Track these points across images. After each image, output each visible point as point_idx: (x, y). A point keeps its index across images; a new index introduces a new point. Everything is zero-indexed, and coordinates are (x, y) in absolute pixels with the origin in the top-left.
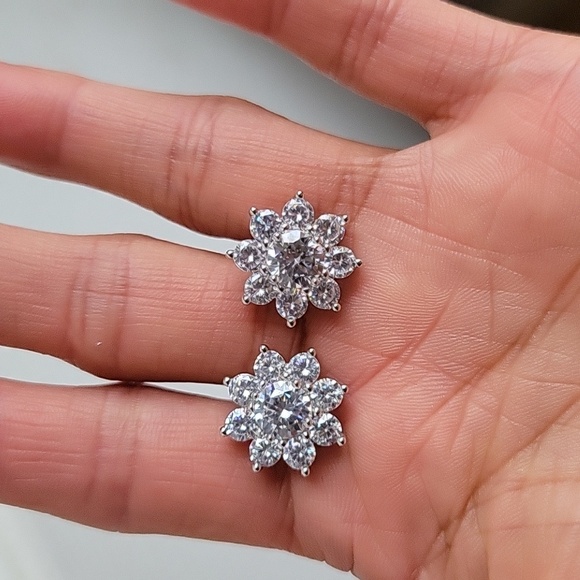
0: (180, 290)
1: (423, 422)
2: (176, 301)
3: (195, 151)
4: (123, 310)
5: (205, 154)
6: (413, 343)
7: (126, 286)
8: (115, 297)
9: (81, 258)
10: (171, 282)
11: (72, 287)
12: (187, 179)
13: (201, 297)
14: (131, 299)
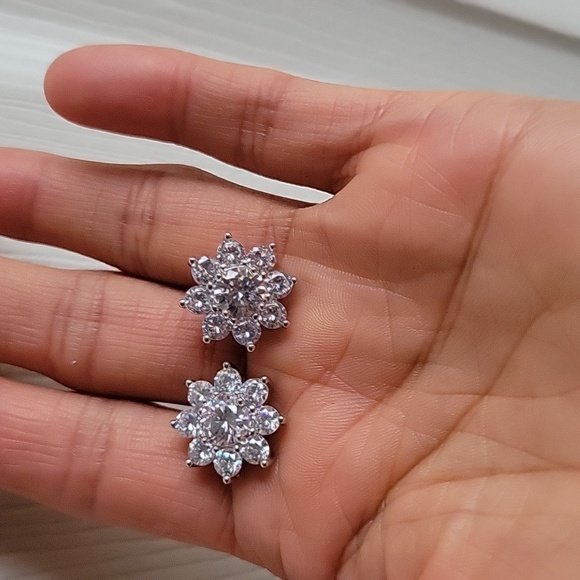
0: (144, 318)
1: (338, 437)
2: (139, 327)
3: (142, 216)
4: (97, 334)
5: (150, 217)
6: (329, 368)
7: (100, 314)
8: (90, 324)
9: (65, 288)
10: (137, 312)
11: (55, 313)
12: (137, 240)
13: (161, 325)
14: (103, 325)
